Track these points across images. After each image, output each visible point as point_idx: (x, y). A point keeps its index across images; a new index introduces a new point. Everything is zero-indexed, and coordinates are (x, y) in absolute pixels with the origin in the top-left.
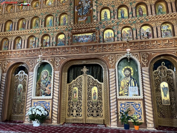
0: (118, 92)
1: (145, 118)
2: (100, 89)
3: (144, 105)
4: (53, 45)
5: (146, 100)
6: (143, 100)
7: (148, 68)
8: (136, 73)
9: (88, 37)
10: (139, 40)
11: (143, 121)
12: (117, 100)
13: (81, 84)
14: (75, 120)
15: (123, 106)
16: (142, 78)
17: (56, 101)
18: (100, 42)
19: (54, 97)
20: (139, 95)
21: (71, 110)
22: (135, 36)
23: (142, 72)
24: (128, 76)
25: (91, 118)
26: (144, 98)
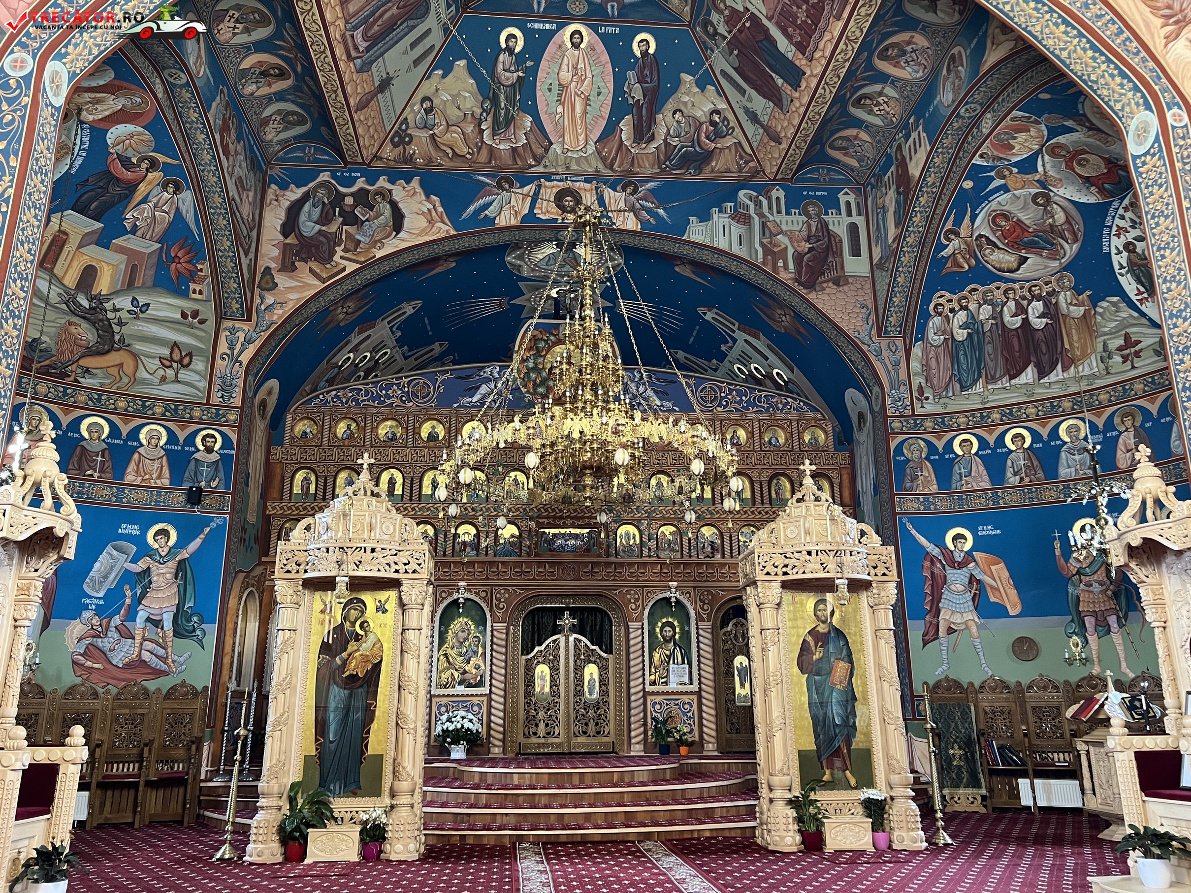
0: (647, 676)
1: (701, 732)
2: (603, 669)
3: (700, 704)
4: (487, 555)
5: (703, 694)
6: (699, 693)
7: (710, 623)
8: (686, 635)
9: (576, 537)
10: (694, 559)
11: (697, 738)
12: (645, 694)
13: (557, 657)
14: (543, 745)
15: (658, 706)
16: (698, 647)
17: (498, 698)
18: (608, 556)
19: (494, 689)
20: (691, 684)
21: (532, 721)
22: (686, 550)
23: (697, 633)
24: (668, 641)
25: (582, 740)
26: (700, 688)
